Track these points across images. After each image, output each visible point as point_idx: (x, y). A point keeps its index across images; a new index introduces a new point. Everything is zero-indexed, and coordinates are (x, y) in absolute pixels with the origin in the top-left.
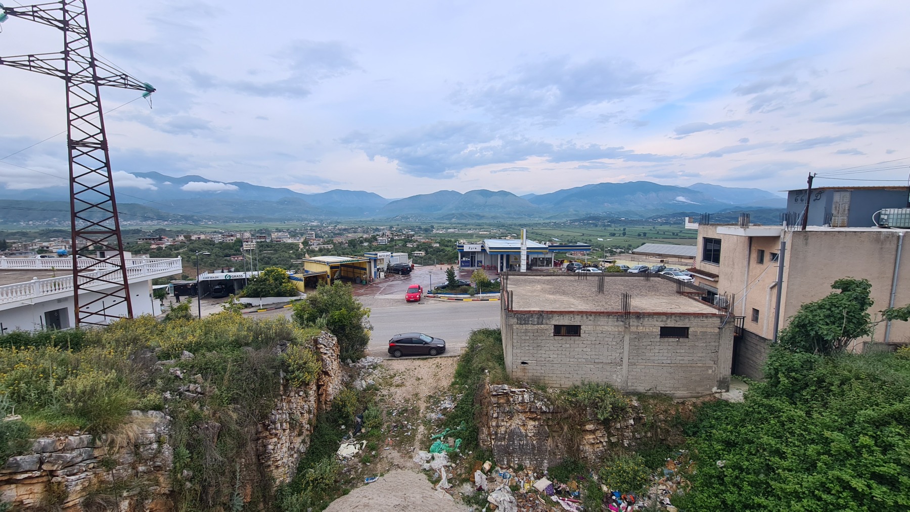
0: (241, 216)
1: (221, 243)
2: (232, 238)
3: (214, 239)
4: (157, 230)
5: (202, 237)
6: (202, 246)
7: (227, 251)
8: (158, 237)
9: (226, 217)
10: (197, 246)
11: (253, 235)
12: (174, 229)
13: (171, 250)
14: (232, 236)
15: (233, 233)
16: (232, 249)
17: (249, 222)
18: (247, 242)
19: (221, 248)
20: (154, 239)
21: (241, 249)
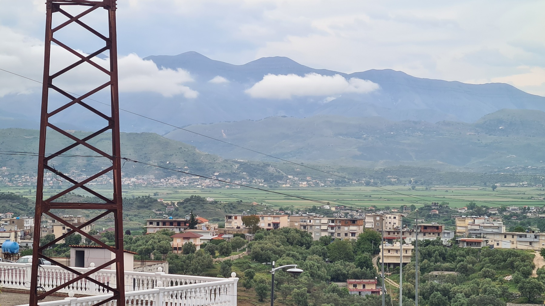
0: (380, 165)
1: (325, 241)
2: (353, 228)
3: (309, 230)
4: (187, 200)
5: (284, 222)
6: (282, 247)
7: (338, 265)
8: (188, 218)
9: (343, 169)
10: (269, 245)
11: (406, 222)
12: (224, 200)
13: (213, 253)
14: (354, 222)
15: (356, 215)
16: (351, 259)
17: (399, 183)
18: (390, 241)
19: (324, 255)
20: (179, 223)
21: (374, 260)
